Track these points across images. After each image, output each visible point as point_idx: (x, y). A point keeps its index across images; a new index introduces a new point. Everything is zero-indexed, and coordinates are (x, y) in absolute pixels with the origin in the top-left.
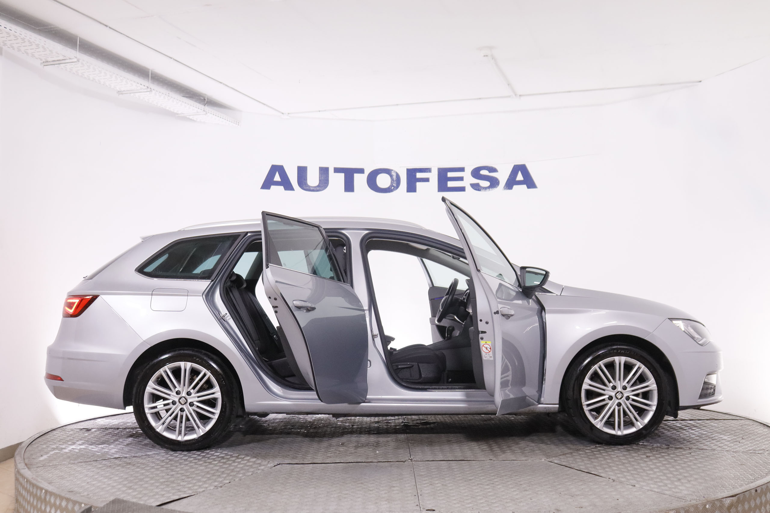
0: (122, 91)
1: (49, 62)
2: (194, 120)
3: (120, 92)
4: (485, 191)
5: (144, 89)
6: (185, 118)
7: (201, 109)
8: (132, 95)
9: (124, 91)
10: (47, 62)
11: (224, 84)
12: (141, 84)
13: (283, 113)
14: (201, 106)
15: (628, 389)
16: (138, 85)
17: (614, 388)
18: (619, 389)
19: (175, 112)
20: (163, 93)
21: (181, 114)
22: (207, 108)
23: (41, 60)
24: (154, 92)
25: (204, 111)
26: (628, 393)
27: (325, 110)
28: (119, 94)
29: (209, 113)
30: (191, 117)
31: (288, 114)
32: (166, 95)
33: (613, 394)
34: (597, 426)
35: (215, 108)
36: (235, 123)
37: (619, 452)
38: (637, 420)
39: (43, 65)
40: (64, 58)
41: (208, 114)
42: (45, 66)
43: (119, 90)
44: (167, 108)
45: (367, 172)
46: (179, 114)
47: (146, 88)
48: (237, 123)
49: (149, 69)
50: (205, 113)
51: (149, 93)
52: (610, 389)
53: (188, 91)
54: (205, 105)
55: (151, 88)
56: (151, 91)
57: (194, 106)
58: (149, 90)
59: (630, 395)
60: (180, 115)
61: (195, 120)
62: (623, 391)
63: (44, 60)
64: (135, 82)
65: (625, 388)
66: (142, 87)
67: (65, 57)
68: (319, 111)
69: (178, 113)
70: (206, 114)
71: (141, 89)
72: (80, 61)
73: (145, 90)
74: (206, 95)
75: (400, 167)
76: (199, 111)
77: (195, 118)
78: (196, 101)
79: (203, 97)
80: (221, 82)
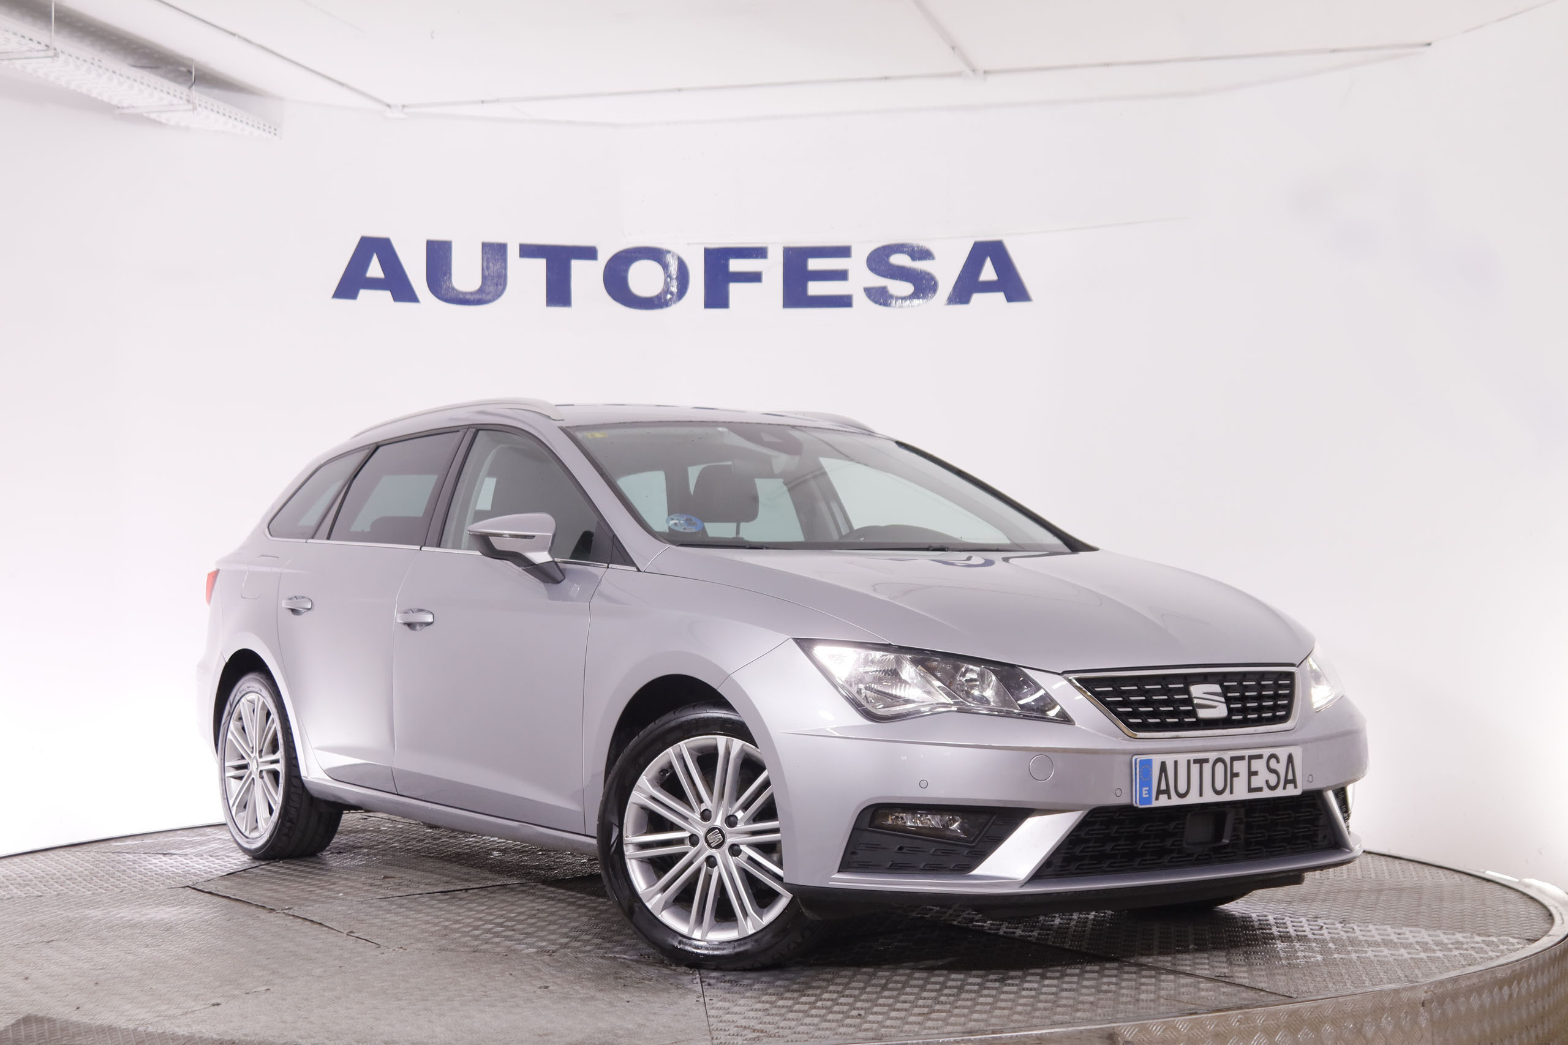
2: (160, 124)
4: (901, 307)
5: (38, 51)
6: (140, 119)
7: (181, 98)
8: (6, 62)
11: (240, 37)
12: (31, 40)
13: (388, 106)
14: (181, 90)
16: (23, 41)
19: (114, 102)
20: (85, 61)
21: (128, 107)
22: (197, 94)
24: (62, 57)
25: (188, 101)
27: (497, 101)
29: (200, 105)
30: (153, 116)
31: (403, 106)
32: (92, 64)
35: (216, 92)
36: (267, 128)
41: (199, 109)
44: (94, 94)
45: (604, 256)
46: (123, 108)
47: (45, 48)
48: (272, 130)
50: (190, 107)
51: (50, 60)
53: (147, 51)
54: (190, 88)
55: (55, 49)
56: (56, 55)
57: (162, 91)
58: (51, 53)
60: (126, 111)
61: (164, 121)
64: (15, 34)
66: (34, 45)
68: (483, 102)
69: (120, 105)
70: (195, 109)
71: (29, 51)
73: (42, 54)
74: (192, 60)
75: (689, 244)
76: (175, 101)
77: (163, 118)
78: (165, 76)
79: (184, 65)
80: (233, 30)
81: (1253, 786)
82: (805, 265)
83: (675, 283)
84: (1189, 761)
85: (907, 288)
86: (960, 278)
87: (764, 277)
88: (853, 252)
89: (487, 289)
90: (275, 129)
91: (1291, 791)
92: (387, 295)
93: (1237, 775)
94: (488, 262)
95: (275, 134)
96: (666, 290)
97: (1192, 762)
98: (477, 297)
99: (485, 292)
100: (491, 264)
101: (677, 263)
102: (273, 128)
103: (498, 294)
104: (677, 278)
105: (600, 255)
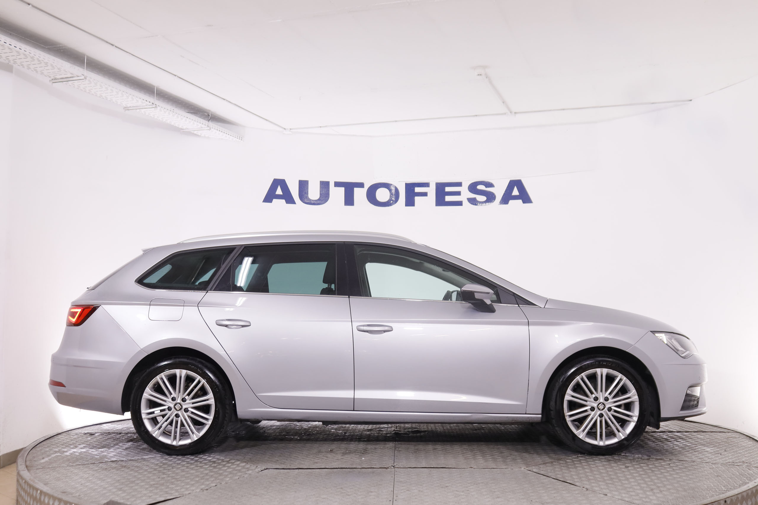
0: (128, 107)
1: (58, 79)
2: (198, 135)
3: (126, 108)
5: (150, 105)
6: (189, 133)
7: (205, 125)
8: (138, 110)
9: (130, 107)
10: (56, 79)
11: (227, 101)
12: (147, 101)
13: (285, 129)
14: (205, 122)
15: (610, 400)
16: (144, 101)
17: (596, 399)
18: (601, 400)
19: (180, 127)
20: (167, 110)
21: (186, 129)
22: (211, 124)
23: (50, 77)
24: (159, 108)
25: (208, 126)
26: (610, 404)
27: (326, 126)
28: (125, 110)
29: (212, 128)
30: (195, 132)
31: (290, 129)
32: (170, 111)
33: (595, 405)
34: (579, 437)
35: (219, 124)
36: (239, 138)
37: (600, 462)
38: (619, 431)
39: (51, 83)
40: (71, 76)
42: (53, 83)
43: (126, 106)
44: (173, 123)
46: (184, 129)
47: (152, 104)
48: (241, 138)
49: (154, 86)
50: (209, 128)
51: (154, 108)
52: (592, 400)
53: (193, 107)
54: (209, 121)
55: (156, 105)
56: (156, 107)
57: (198, 122)
58: (154, 106)
59: (612, 406)
61: (199, 134)
62: (605, 402)
63: (53, 78)
64: (140, 98)
65: (606, 399)
66: (148, 103)
67: (73, 74)
68: (320, 127)
69: (182, 128)
70: (210, 129)
71: (146, 105)
72: (88, 78)
73: (151, 107)
74: (210, 111)
75: (399, 182)
76: (203, 126)
77: (199, 133)
78: (200, 117)
79: (207, 113)
80: (225, 98)
95: (241, 140)
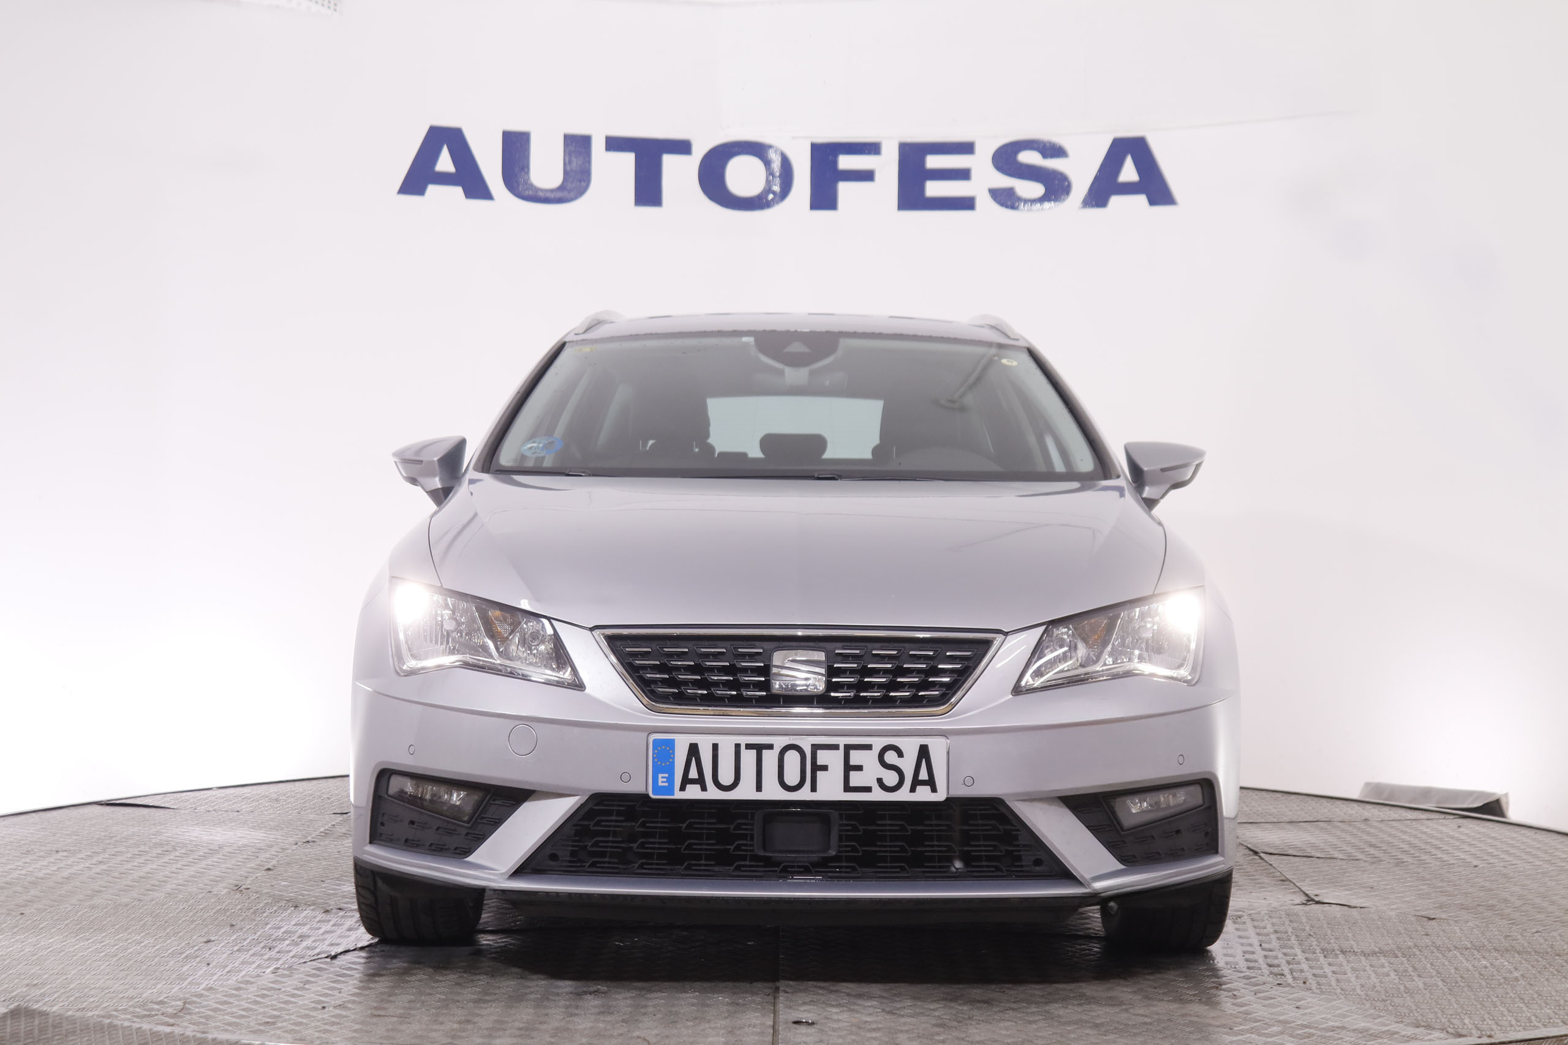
4: (1028, 210)
36: (325, 3)
48: (332, 6)
75: (794, 138)
81: (852, 784)
82: (923, 162)
83: (777, 181)
84: (738, 746)
85: (1035, 189)
86: (1096, 179)
87: (877, 176)
88: (977, 148)
89: (569, 186)
90: (335, 5)
91: (923, 794)
92: (458, 191)
93: (825, 768)
94: (570, 155)
95: (335, 10)
96: (768, 190)
97: (743, 747)
98: (559, 195)
99: (566, 189)
100: (574, 159)
101: (780, 159)
102: (332, 3)
103: (581, 191)
104: (780, 176)
105: (694, 149)
